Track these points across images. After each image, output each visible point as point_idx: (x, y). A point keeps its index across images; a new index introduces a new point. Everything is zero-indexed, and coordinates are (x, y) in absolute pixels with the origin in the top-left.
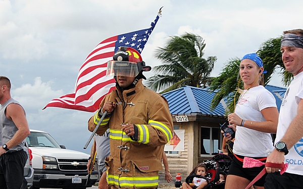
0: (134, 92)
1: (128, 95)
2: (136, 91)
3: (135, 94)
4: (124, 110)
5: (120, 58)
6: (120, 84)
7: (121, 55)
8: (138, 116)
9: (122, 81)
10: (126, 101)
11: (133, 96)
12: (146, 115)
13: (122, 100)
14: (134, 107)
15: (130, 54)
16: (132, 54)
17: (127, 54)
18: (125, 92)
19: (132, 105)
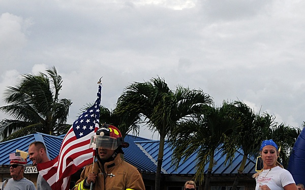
0: (113, 165)
1: (109, 166)
2: (115, 164)
3: (114, 167)
4: (105, 179)
5: (102, 134)
6: (101, 157)
7: (103, 131)
8: (118, 186)
9: (102, 154)
10: (106, 172)
11: (113, 168)
12: (125, 185)
13: (103, 172)
14: (114, 178)
15: (111, 131)
16: (113, 131)
17: (108, 130)
18: (107, 164)
19: (112, 176)
